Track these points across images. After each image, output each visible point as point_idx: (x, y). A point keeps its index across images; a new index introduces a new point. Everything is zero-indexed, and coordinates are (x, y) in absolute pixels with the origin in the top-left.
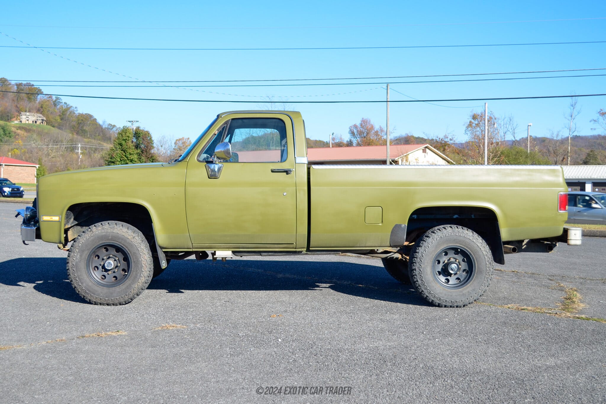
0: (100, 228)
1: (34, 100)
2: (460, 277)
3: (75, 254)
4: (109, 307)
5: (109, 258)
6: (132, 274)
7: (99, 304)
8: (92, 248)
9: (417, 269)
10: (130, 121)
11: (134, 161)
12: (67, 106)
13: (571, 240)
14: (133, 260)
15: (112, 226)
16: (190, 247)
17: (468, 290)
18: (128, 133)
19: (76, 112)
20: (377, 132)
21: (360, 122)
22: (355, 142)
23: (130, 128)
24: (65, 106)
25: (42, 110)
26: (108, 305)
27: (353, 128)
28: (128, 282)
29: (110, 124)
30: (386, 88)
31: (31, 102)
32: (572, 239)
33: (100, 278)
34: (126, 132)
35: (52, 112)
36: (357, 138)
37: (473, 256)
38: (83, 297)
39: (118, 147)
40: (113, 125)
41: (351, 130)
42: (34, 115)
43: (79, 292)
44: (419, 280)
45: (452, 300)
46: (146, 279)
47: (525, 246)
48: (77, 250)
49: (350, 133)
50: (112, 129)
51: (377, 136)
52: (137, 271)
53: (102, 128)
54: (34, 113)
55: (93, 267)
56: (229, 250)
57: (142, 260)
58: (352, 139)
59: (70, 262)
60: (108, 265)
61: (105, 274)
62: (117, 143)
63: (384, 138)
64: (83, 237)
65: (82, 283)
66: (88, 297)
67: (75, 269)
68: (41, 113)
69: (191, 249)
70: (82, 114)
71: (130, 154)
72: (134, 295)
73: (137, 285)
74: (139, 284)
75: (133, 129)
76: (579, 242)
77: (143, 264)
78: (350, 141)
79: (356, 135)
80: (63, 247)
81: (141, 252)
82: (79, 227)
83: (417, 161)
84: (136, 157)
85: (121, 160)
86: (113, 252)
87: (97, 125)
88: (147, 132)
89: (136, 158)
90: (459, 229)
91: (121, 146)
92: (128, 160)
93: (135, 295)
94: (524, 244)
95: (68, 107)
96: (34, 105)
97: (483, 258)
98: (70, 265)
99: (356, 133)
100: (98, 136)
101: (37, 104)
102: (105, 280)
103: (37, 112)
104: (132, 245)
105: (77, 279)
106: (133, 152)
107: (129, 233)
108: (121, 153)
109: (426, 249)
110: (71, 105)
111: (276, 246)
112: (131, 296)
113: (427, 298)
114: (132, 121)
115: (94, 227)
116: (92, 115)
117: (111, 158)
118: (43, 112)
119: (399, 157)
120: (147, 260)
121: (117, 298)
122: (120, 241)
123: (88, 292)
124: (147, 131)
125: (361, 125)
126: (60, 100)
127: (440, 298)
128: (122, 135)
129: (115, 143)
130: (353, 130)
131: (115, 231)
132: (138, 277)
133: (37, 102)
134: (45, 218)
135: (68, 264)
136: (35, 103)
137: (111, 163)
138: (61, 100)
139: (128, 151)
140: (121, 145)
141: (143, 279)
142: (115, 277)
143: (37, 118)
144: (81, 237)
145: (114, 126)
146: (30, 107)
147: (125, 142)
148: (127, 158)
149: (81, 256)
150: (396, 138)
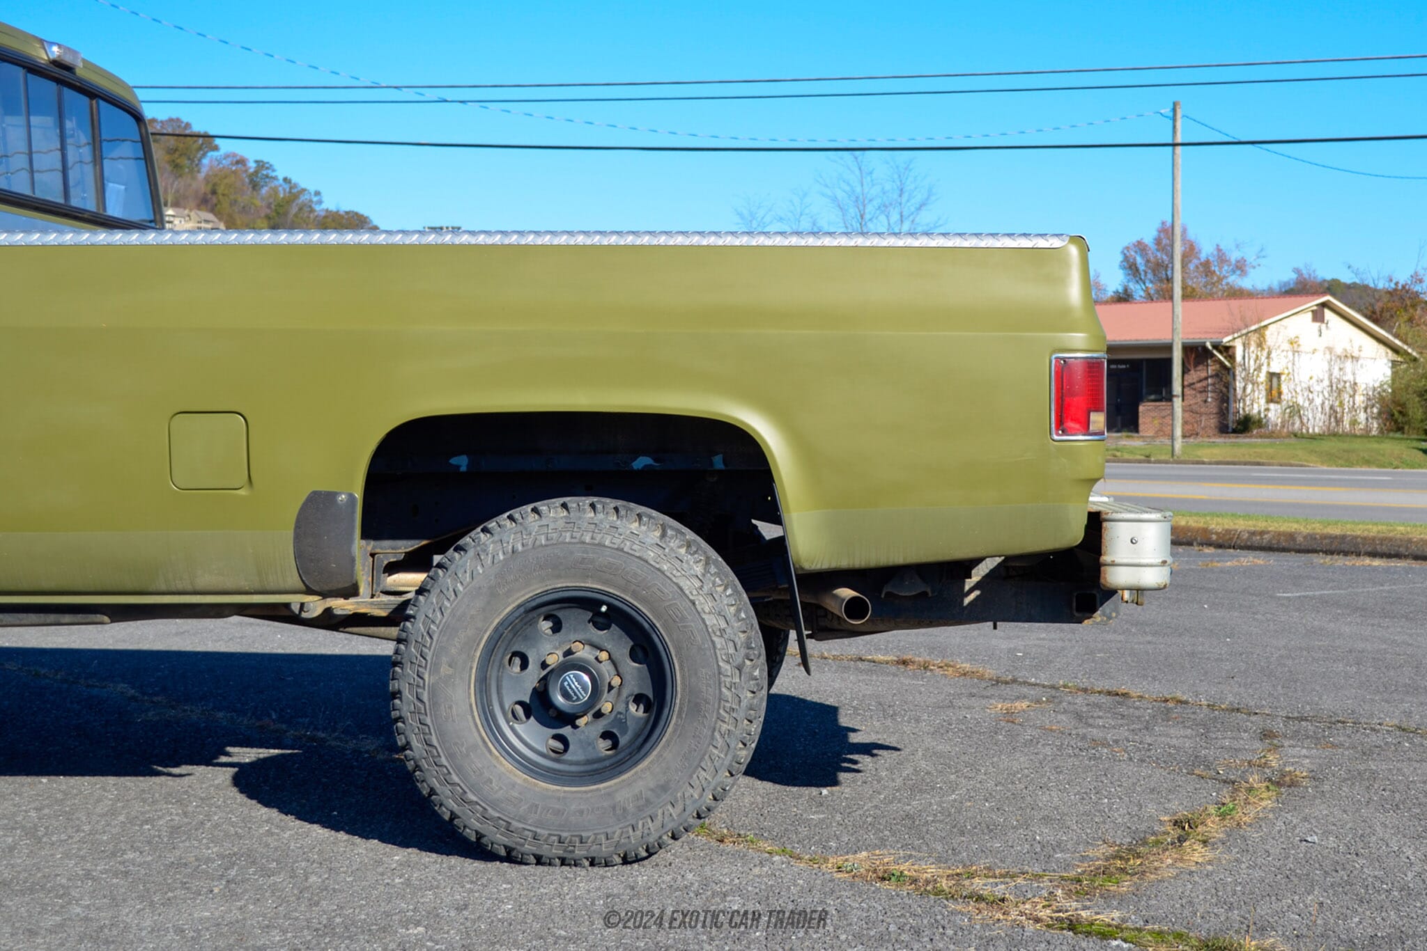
1: (191, 171)
2: (615, 731)
9: (406, 693)
12: (291, 188)
13: (1113, 564)
17: (640, 786)
19: (317, 208)
20: (1207, 264)
21: (1154, 233)
22: (1137, 290)
24: (284, 190)
25: (214, 200)
27: (1133, 253)
30: (1171, 114)
31: (181, 176)
32: (1118, 561)
35: (244, 207)
36: (1144, 283)
37: (669, 638)
41: (1126, 258)
42: (189, 216)
44: (415, 743)
45: (564, 835)
47: (977, 593)
49: (1124, 268)
51: (1206, 276)
54: (191, 210)
58: (1132, 286)
63: (1228, 284)
68: (212, 211)
70: (338, 211)
76: (1152, 577)
78: (1126, 290)
79: (1143, 273)
83: (1295, 346)
90: (601, 516)
94: (969, 583)
95: (294, 191)
96: (190, 185)
97: (708, 645)
99: (1142, 268)
101: (199, 183)
103: (199, 207)
109: (447, 604)
110: (303, 185)
113: (456, 822)
116: (366, 214)
118: (219, 206)
119: (1236, 335)
125: (1158, 241)
126: (269, 171)
127: (509, 823)
130: (1135, 259)
133: (201, 176)
136: (194, 178)
138: (274, 171)
143: (199, 225)
146: (177, 191)
150: (1287, 288)
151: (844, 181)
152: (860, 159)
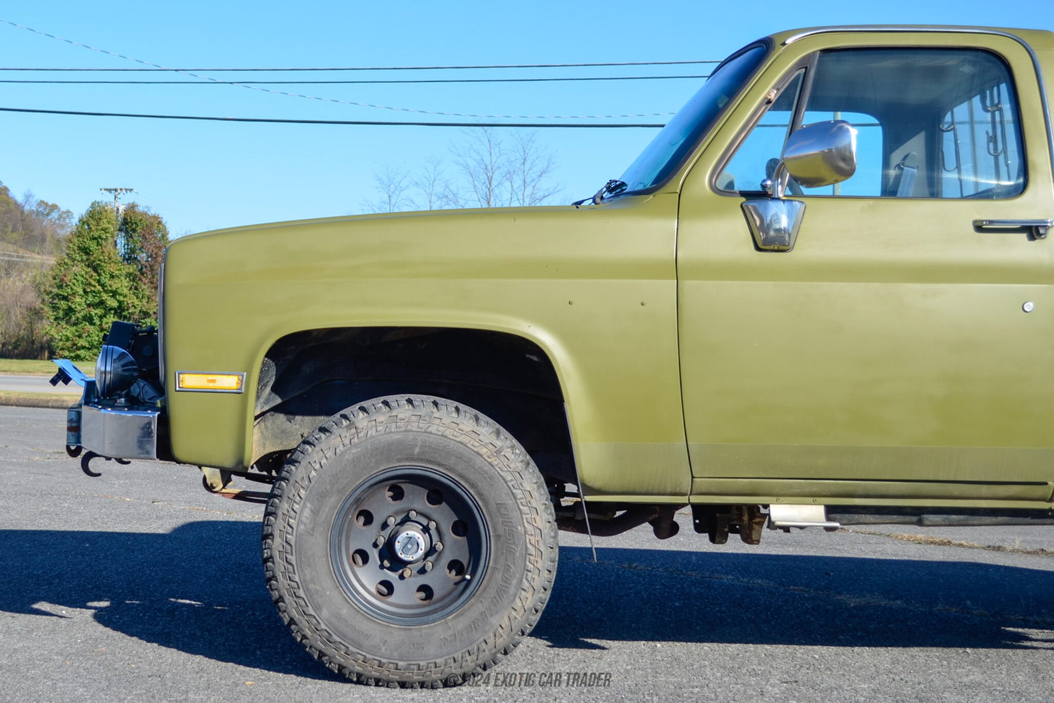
0: (381, 418)
3: (296, 507)
4: (408, 694)
5: (406, 520)
6: (490, 580)
7: (372, 682)
8: (353, 487)
10: (109, 190)
11: (120, 295)
14: (495, 530)
15: (423, 411)
16: (684, 491)
18: (105, 220)
23: (108, 208)
26: (403, 685)
28: (474, 608)
29: (42, 202)
33: (374, 591)
34: (100, 219)
38: (316, 657)
39: (78, 258)
40: (50, 204)
43: (304, 637)
46: (537, 596)
48: (302, 492)
50: (48, 215)
52: (507, 568)
53: (22, 212)
55: (351, 551)
56: (814, 503)
57: (526, 532)
59: (276, 533)
60: (405, 546)
61: (393, 576)
62: (76, 248)
64: (323, 446)
65: (317, 608)
66: (337, 658)
67: (292, 559)
69: (684, 495)
71: (112, 277)
72: (496, 653)
73: (506, 620)
74: (514, 613)
75: (118, 209)
77: (529, 546)
80: (221, 486)
81: (523, 501)
82: (281, 417)
84: (126, 284)
85: (85, 292)
86: (417, 500)
87: (8, 204)
88: (156, 217)
89: (126, 287)
91: (87, 254)
92: (106, 291)
93: (499, 651)
98: (276, 544)
100: (12, 232)
102: (391, 599)
104: (491, 478)
105: (301, 593)
106: (120, 270)
107: (481, 437)
108: (86, 273)
111: (984, 490)
112: (485, 657)
114: (116, 190)
115: (361, 415)
117: (60, 287)
120: (545, 531)
121: (437, 661)
122: (452, 462)
123: (339, 640)
124: (154, 217)
128: (88, 225)
129: (71, 245)
131: (433, 429)
132: (512, 591)
134: (190, 381)
135: (269, 541)
137: (59, 299)
139: (106, 269)
140: (86, 251)
141: (529, 595)
142: (424, 588)
144: (317, 448)
145: (54, 207)
147: (98, 244)
148: (103, 286)
149: (315, 512)
151: (475, 151)
152: (488, 132)
